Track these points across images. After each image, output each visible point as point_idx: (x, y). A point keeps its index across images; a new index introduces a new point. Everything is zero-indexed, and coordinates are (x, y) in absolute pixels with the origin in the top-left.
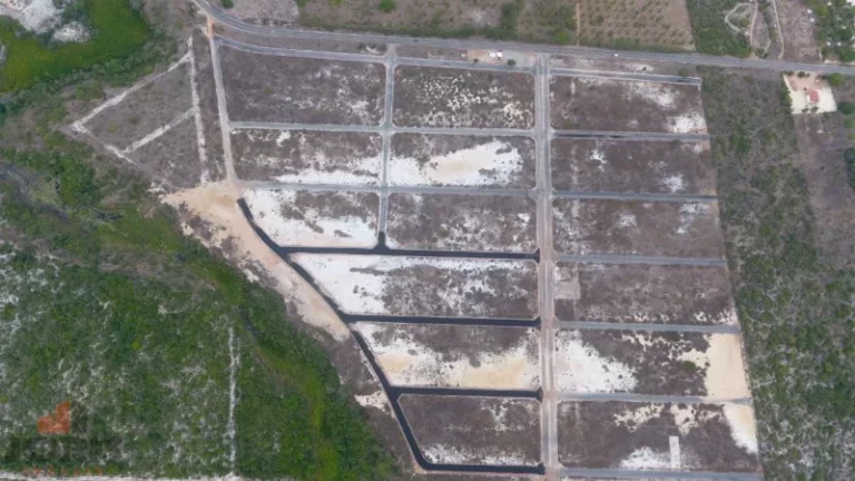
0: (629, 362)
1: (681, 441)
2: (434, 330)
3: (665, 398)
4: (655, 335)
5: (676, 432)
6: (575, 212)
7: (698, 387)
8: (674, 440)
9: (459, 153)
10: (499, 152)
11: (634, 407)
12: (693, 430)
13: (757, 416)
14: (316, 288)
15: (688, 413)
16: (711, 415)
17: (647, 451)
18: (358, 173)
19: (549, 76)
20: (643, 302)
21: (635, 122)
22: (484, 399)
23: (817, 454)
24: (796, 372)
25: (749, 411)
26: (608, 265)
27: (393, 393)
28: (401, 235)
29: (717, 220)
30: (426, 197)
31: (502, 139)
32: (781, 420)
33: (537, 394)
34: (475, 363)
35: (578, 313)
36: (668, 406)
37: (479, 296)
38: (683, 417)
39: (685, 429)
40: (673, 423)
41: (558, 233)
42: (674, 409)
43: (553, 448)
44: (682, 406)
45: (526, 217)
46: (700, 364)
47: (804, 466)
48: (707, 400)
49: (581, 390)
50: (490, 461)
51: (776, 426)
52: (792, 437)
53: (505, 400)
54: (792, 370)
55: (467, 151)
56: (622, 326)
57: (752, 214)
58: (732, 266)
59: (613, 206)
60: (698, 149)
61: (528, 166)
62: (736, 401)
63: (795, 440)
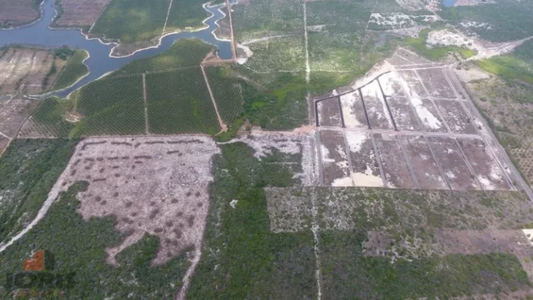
0: (362, 150)
1: (333, 163)
2: (360, 103)
3: (349, 159)
4: (375, 160)
5: (337, 161)
6: (420, 142)
7: (356, 170)
8: (334, 161)
9: (431, 114)
10: (437, 124)
11: (344, 150)
12: (338, 166)
13: (348, 187)
14: (368, 84)
15: (345, 166)
16: (346, 173)
17: (328, 152)
18: (411, 93)
19: (482, 139)
20: (389, 158)
21: (475, 164)
22: (340, 114)
23: (334, 208)
24: (372, 206)
25: (351, 185)
26: (401, 149)
27: (338, 97)
28: (391, 100)
29: (440, 188)
30: (409, 106)
31: (443, 124)
32: (348, 196)
33: (344, 126)
34: (351, 113)
35: (377, 139)
36: (347, 160)
37: (376, 116)
38: (344, 164)
39: (338, 164)
40: (340, 161)
41: (409, 137)
42: (346, 162)
43: (326, 129)
44: (347, 164)
45: (412, 128)
46: (366, 172)
47: (328, 202)
48: (351, 172)
49: (348, 137)
50: (319, 115)
51: (345, 193)
52: (341, 199)
53: (340, 119)
54: (372, 204)
55: (433, 116)
56: (376, 151)
57: (449, 203)
58: (417, 190)
59: (428, 153)
60: (474, 186)
61: (434, 130)
62: (353, 182)
63: (339, 200)
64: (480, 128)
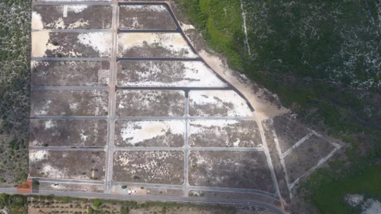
0: (80, 45)
1: (62, 15)
2: (162, 55)
3: (66, 31)
4: (67, 56)
5: (64, 19)
6: (97, 109)
7: (52, 35)
8: (65, 15)
9: (151, 137)
10: (132, 138)
11: (80, 27)
12: (57, 19)
13: (30, 25)
15: (58, 26)
16: (49, 25)
17: (77, 11)
18: (199, 126)
19: (105, 180)
20: (71, 69)
21: (64, 156)
22: (142, 29)
23: (9, 12)
24: (10, 42)
25: (33, 27)
26: (84, 85)
27: (179, 30)
28: (177, 96)
29: (32, 108)
30: (166, 114)
31: (130, 145)
32: (20, 24)
33: (119, 31)
34: (145, 42)
35: (100, 64)
36: (66, 28)
37: (143, 70)
38: (60, 24)
39: (60, 20)
40: (64, 21)
41: (106, 100)
42: (63, 27)
43: (114, 12)
44: (60, 28)
45: (121, 106)
46: (50, 45)
47: (15, 8)
48: (50, 31)
49: (101, 33)
50: (140, 7)
51: (23, 21)
52: (17, 18)
53: (133, 29)
54: (12, 43)
55: (147, 139)
56: (81, 59)
57: (15, 111)
58: (29, 86)
59: (79, 113)
60: (35, 142)
61: (118, 132)
62: (38, 30)
63: (16, 16)
64: (125, 187)
